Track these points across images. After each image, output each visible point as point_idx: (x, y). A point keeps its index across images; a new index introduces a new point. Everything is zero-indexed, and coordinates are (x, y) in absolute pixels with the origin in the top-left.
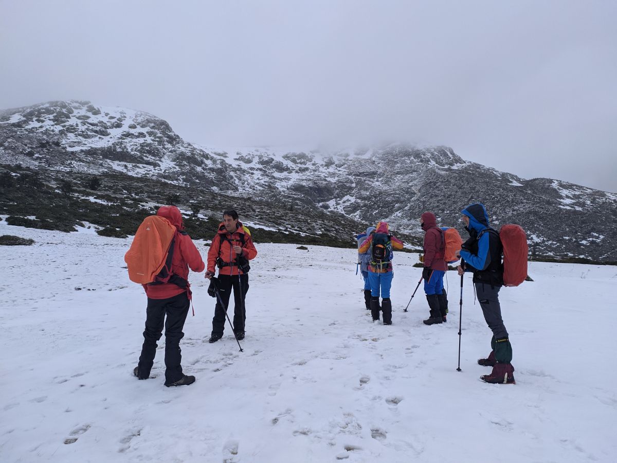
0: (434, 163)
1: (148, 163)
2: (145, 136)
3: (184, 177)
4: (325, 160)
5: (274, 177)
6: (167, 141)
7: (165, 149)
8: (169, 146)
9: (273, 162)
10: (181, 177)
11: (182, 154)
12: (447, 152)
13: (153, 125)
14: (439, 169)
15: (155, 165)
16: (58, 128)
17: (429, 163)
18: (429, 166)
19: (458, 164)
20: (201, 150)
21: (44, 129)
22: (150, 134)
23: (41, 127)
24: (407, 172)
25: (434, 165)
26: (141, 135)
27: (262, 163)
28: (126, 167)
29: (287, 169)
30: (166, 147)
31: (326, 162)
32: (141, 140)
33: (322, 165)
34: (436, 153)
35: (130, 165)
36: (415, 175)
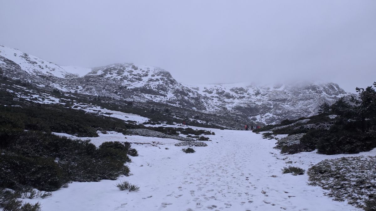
0: (325, 93)
1: (162, 95)
2: (159, 81)
3: (179, 102)
4: (255, 92)
5: (224, 102)
6: (170, 83)
7: (169, 87)
8: (171, 85)
9: (225, 93)
10: (177, 102)
11: (178, 90)
12: (334, 87)
13: (162, 74)
14: (328, 97)
15: (165, 96)
16: (119, 77)
17: (322, 93)
18: (322, 95)
19: (342, 94)
20: (187, 88)
21: (113, 78)
22: (162, 79)
23: (112, 77)
24: (307, 99)
25: (325, 95)
26: (157, 80)
27: (218, 93)
28: (151, 97)
29: (232, 97)
30: (169, 86)
31: (255, 93)
32: (157, 83)
33: (253, 95)
34: (327, 87)
35: (153, 96)
36: (312, 100)
